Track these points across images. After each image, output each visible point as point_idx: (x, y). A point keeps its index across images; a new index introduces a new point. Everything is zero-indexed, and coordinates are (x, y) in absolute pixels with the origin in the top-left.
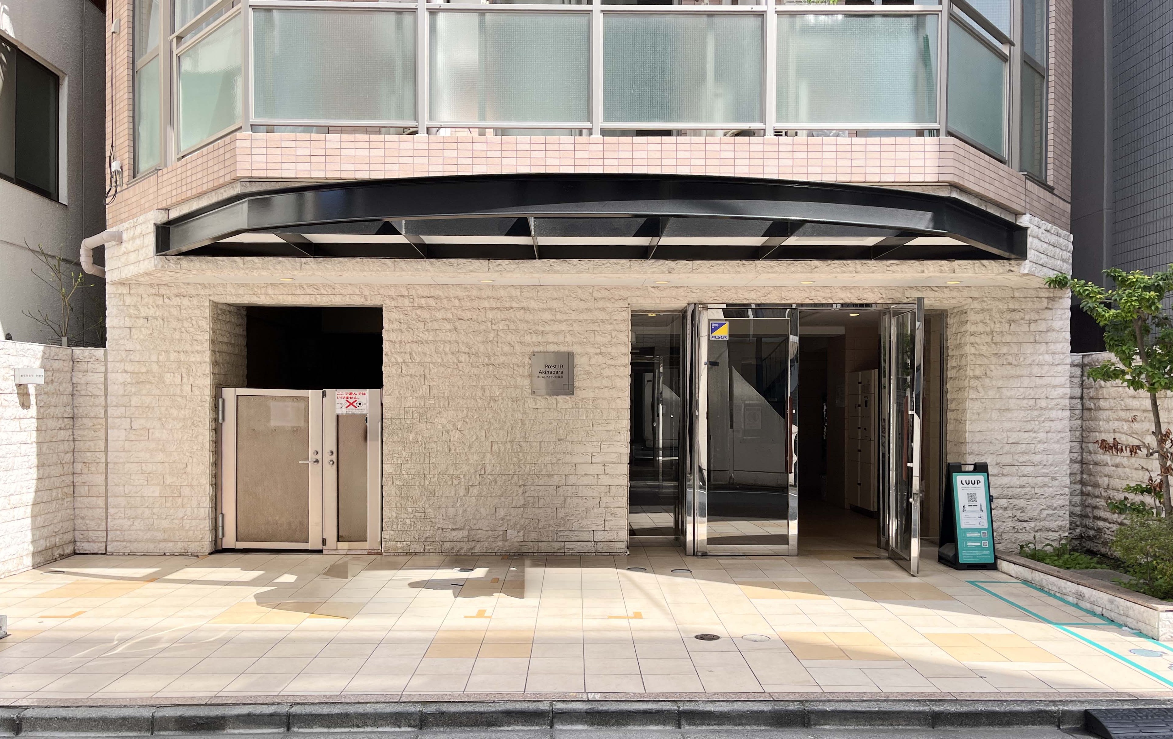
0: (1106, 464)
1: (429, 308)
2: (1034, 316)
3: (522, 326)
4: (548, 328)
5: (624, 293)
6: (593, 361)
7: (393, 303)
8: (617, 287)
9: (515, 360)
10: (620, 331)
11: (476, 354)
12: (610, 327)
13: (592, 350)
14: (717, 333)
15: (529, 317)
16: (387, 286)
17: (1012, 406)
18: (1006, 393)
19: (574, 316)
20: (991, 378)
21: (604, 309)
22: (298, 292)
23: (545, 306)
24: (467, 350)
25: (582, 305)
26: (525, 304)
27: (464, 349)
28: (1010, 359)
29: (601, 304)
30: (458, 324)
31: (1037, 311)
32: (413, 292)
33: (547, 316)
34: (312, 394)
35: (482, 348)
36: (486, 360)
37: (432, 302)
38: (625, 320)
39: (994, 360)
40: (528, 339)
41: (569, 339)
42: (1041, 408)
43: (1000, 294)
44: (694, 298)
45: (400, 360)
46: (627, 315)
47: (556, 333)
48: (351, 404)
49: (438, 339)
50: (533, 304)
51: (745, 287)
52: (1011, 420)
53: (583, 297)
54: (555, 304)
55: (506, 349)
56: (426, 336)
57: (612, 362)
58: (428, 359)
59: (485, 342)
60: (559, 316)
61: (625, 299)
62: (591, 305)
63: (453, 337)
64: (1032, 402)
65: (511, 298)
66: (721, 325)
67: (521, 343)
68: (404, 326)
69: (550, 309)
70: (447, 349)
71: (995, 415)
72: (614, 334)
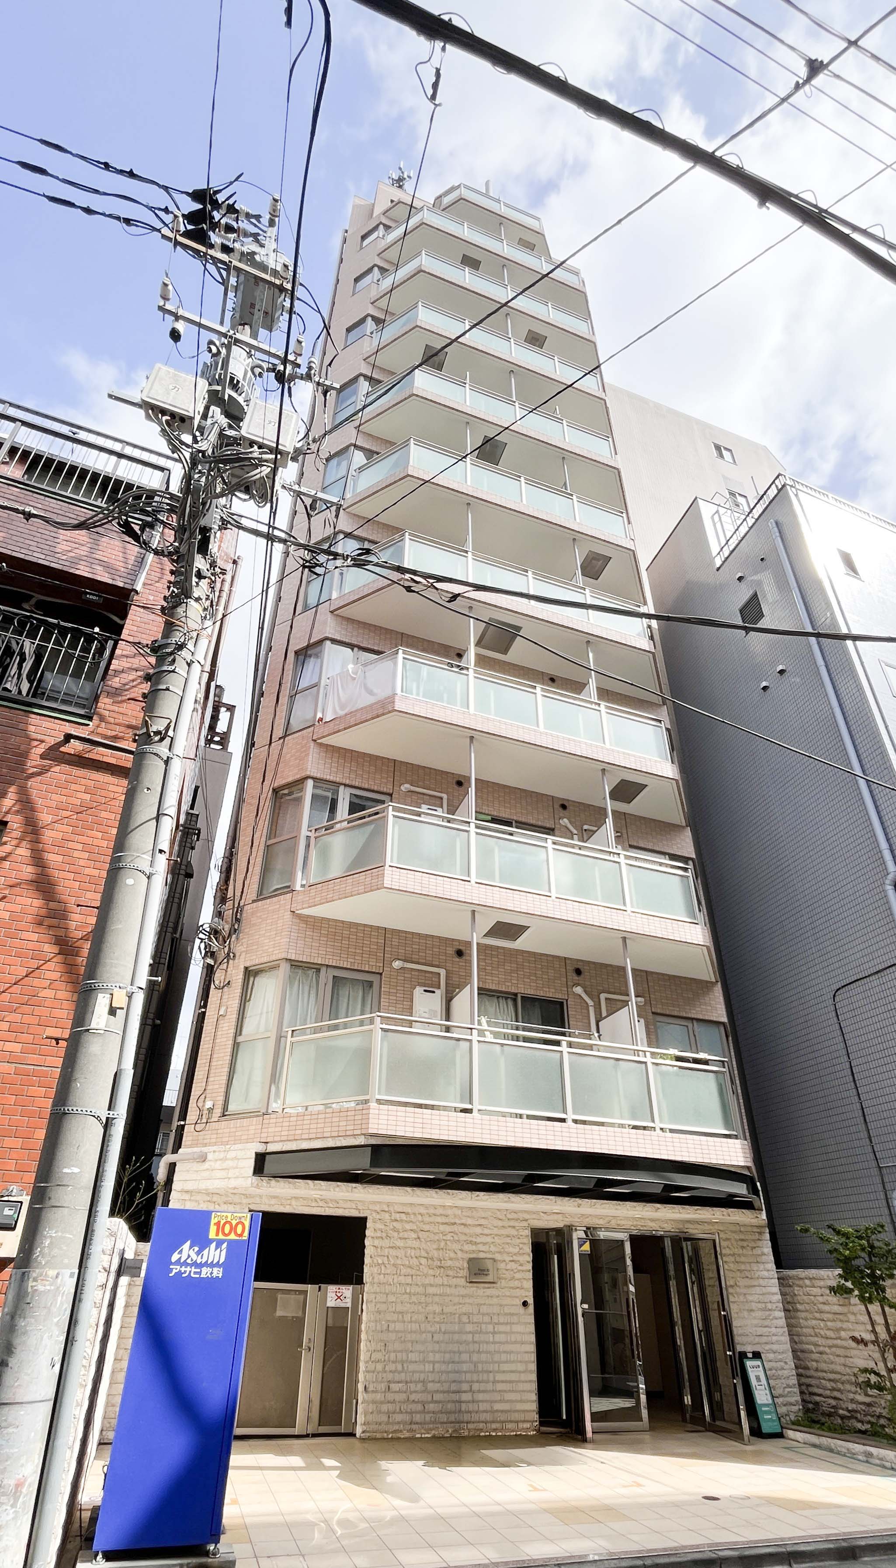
0: (812, 1352)
1: (402, 1221)
2: (752, 1244)
3: (463, 1238)
4: (478, 1240)
5: (527, 1216)
6: (508, 1267)
7: (378, 1217)
8: (522, 1211)
9: (457, 1264)
10: (524, 1244)
11: (432, 1259)
12: (518, 1241)
13: (508, 1259)
14: (583, 1248)
15: (466, 1230)
16: (374, 1203)
17: (754, 1308)
18: (750, 1298)
19: (496, 1231)
20: (739, 1286)
21: (514, 1227)
22: (314, 1204)
23: (477, 1223)
24: (426, 1255)
25: (500, 1223)
26: (463, 1221)
27: (424, 1254)
28: (748, 1274)
29: (512, 1223)
30: (421, 1234)
31: (754, 1240)
32: (391, 1209)
33: (478, 1230)
34: (310, 1288)
35: (436, 1255)
36: (439, 1264)
37: (403, 1216)
38: (527, 1236)
39: (738, 1274)
40: (467, 1247)
41: (493, 1249)
42: (770, 1310)
43: (733, 1228)
44: (567, 1221)
45: (380, 1261)
46: (528, 1232)
47: (484, 1244)
48: (339, 1297)
49: (407, 1245)
50: (469, 1221)
51: (596, 1216)
52: (755, 1318)
53: (500, 1217)
54: (482, 1222)
55: (452, 1255)
56: (400, 1243)
57: (520, 1268)
58: (399, 1262)
59: (438, 1249)
60: (486, 1231)
61: (526, 1220)
62: (506, 1223)
63: (416, 1244)
64: (763, 1305)
65: (455, 1216)
66: (585, 1242)
67: (461, 1250)
68: (384, 1235)
69: (480, 1225)
70: (413, 1254)
71: (746, 1314)
72: (521, 1246)
